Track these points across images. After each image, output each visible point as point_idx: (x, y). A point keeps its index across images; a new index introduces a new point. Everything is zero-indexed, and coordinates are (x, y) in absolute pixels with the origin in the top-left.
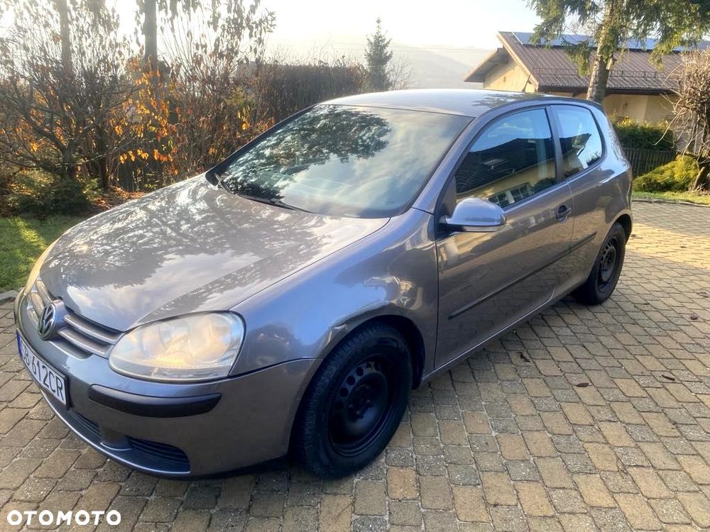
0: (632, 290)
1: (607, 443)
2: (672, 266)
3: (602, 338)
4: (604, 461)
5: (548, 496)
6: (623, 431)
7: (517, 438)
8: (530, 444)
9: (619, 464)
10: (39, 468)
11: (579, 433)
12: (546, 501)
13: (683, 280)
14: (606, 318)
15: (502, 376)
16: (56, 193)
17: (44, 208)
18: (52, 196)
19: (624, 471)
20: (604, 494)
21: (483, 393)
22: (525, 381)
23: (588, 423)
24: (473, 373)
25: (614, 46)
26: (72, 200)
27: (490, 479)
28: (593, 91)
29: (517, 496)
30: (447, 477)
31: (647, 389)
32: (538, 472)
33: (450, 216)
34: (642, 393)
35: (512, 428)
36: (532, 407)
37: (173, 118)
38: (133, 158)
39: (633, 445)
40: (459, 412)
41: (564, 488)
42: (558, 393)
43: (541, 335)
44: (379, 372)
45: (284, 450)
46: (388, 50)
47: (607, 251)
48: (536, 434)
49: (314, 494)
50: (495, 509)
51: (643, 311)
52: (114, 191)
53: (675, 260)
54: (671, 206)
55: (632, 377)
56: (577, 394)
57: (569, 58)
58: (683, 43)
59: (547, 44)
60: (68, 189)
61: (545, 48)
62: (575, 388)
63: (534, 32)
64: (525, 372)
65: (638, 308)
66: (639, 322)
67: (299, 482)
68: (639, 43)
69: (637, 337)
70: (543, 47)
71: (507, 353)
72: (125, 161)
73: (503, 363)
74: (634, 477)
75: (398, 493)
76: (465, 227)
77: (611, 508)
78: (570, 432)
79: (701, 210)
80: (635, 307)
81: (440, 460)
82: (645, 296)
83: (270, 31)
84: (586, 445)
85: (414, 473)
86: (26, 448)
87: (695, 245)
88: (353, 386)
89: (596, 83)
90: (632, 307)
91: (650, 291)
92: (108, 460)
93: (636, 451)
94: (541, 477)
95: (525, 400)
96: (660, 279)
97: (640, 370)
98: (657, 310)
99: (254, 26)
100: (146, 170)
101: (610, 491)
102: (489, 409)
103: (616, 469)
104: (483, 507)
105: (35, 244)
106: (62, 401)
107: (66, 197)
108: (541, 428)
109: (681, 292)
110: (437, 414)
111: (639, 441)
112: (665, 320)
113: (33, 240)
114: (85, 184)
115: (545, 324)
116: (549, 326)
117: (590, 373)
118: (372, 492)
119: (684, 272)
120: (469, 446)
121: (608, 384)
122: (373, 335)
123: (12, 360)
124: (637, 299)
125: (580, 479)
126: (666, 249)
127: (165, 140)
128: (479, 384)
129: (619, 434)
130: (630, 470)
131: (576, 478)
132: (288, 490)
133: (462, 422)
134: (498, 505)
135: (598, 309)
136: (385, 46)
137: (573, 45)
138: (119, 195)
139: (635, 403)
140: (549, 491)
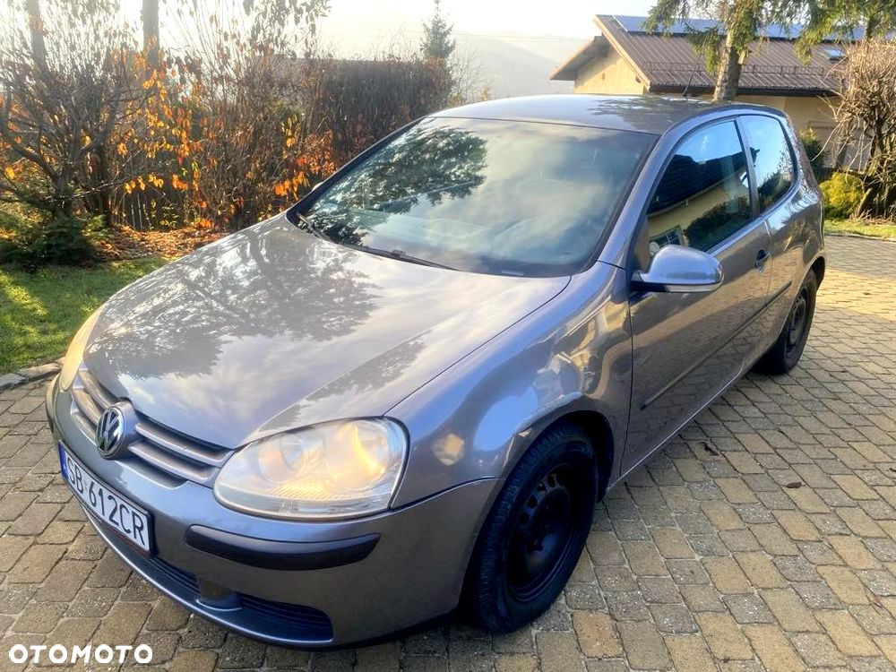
0: (821, 353)
1: (846, 565)
2: (861, 319)
3: (801, 420)
4: (849, 591)
5: (792, 644)
6: (862, 548)
7: (728, 562)
8: (749, 571)
9: (869, 595)
10: (98, 632)
11: (808, 553)
12: (790, 650)
13: (880, 337)
14: (799, 392)
15: (687, 476)
16: (49, 236)
17: (32, 256)
18: (42, 240)
19: (876, 604)
20: (862, 638)
21: (670, 501)
22: (719, 482)
23: (814, 538)
24: (649, 472)
25: (750, 34)
26: (71, 245)
27: (710, 624)
28: (721, 91)
29: (751, 646)
30: (652, 622)
31: (876, 488)
32: (769, 610)
33: (647, 271)
34: (872, 495)
35: (719, 548)
36: (737, 518)
37: (196, 133)
38: (143, 187)
39: (879, 567)
40: (644, 528)
41: (807, 632)
42: (765, 497)
43: (723, 418)
44: (563, 488)
45: (455, 601)
46: (450, 39)
47: (797, 305)
48: (752, 556)
49: (483, 655)
50: (726, 665)
51: (843, 382)
52: (121, 231)
53: (864, 312)
54: (837, 239)
55: (853, 472)
56: (789, 498)
57: (694, 49)
58: (835, 29)
59: (665, 31)
60: (65, 230)
61: (663, 38)
62: (785, 489)
63: (649, 16)
64: (715, 470)
65: (835, 377)
66: (841, 396)
67: (459, 638)
68: (783, 30)
69: (845, 417)
70: (659, 35)
71: (686, 443)
72: (133, 190)
73: (685, 458)
74: (892, 612)
75: (595, 649)
76: (669, 286)
77: (875, 657)
78: (796, 552)
79: (874, 244)
80: (831, 375)
81: (636, 598)
82: (839, 360)
83: (323, 15)
84: (821, 570)
85: (608, 617)
86: (73, 603)
87: (880, 290)
88: (534, 510)
89: (725, 81)
90: (827, 376)
91: (843, 354)
92: (192, 616)
93: (884, 574)
94: (775, 617)
95: (726, 508)
96: (852, 338)
97: (860, 462)
98: (860, 380)
99: (304, 8)
100: (161, 203)
101: (866, 632)
102: (683, 522)
103: (867, 602)
104: (710, 663)
105: (29, 307)
106: (142, 546)
107: (62, 241)
108: (756, 547)
109: (882, 355)
110: (618, 533)
111: (885, 561)
112: (873, 393)
113: (24, 302)
114: (86, 224)
115: (724, 403)
116: (729, 405)
117: (798, 468)
118: (559, 649)
119: (879, 327)
120: (670, 576)
121: (825, 483)
122: (560, 438)
123: (29, 474)
124: (830, 365)
125: (825, 617)
126: (847, 297)
127: (186, 162)
128: (661, 488)
129: (857, 552)
130: (884, 601)
131: (819, 616)
132: (447, 650)
133: (652, 542)
134: (729, 659)
135: (784, 379)
136: (445, 34)
137: (699, 33)
138: (128, 235)
139: (866, 508)
140: (791, 636)
